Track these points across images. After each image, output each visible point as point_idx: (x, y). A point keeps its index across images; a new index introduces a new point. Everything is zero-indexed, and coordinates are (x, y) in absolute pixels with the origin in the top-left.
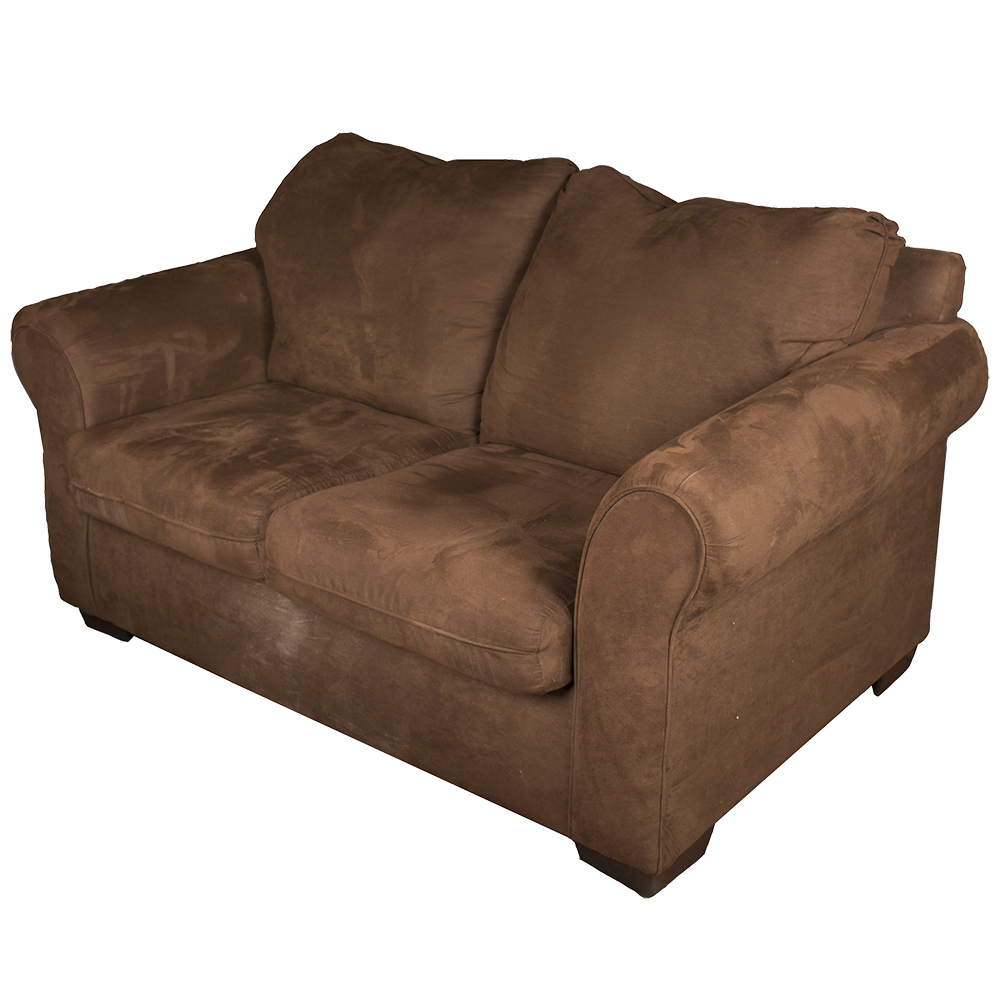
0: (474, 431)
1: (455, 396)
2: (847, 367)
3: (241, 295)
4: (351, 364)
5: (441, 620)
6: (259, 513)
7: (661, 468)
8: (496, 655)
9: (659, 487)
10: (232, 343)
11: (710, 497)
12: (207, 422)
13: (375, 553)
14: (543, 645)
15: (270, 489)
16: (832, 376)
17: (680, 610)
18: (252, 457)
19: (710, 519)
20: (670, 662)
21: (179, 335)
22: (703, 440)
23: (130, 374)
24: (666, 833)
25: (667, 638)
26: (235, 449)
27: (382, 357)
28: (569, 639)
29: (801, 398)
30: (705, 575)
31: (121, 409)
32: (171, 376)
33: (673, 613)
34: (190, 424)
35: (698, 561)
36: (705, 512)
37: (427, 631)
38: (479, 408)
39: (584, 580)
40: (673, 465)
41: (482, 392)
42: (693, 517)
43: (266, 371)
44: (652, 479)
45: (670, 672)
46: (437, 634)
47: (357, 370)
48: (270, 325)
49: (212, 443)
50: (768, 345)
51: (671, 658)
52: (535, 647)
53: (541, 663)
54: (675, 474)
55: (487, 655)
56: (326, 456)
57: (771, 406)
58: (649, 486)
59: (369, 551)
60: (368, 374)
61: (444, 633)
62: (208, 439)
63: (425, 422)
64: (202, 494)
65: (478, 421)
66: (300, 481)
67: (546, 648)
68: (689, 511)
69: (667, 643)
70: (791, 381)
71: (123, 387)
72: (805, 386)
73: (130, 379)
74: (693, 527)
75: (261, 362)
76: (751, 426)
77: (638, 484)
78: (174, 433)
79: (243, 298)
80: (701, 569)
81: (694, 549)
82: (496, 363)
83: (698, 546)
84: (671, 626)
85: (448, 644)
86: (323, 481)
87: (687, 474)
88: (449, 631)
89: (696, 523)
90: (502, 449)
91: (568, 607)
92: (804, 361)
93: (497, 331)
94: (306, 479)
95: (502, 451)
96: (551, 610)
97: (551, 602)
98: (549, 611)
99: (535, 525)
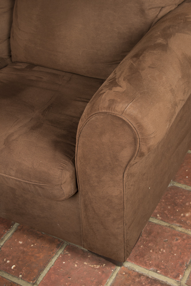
2: (182, 21)
5: (13, 173)
7: (112, 102)
8: (41, 187)
9: (113, 112)
11: (140, 116)
14: (63, 182)
16: (177, 28)
17: (128, 164)
19: (140, 126)
20: (124, 185)
22: (129, 80)
24: (127, 246)
25: (122, 175)
28: (74, 176)
29: (167, 44)
30: (140, 150)
33: (124, 166)
35: (136, 145)
36: (138, 123)
37: (7, 177)
38: (9, 45)
39: (78, 151)
40: (119, 100)
41: (9, 38)
42: (132, 126)
44: (109, 108)
45: (124, 188)
46: (12, 178)
50: (142, 11)
51: (124, 183)
52: (60, 183)
53: (63, 188)
54: (121, 105)
55: (37, 187)
57: (155, 52)
58: (108, 111)
61: (15, 178)
65: (10, 51)
67: (65, 183)
68: (130, 124)
69: (122, 177)
70: (159, 33)
72: (167, 36)
74: (132, 130)
76: (149, 67)
77: (102, 110)
80: (138, 149)
81: (133, 139)
82: (14, 24)
83: (135, 139)
84: (124, 171)
85: (17, 183)
87: (127, 105)
88: (17, 177)
89: (134, 128)
90: (23, 66)
91: (72, 161)
92: (159, 17)
93: (12, 9)
95: (24, 67)
96: (64, 165)
97: (64, 160)
98: (63, 165)
99: (47, 112)
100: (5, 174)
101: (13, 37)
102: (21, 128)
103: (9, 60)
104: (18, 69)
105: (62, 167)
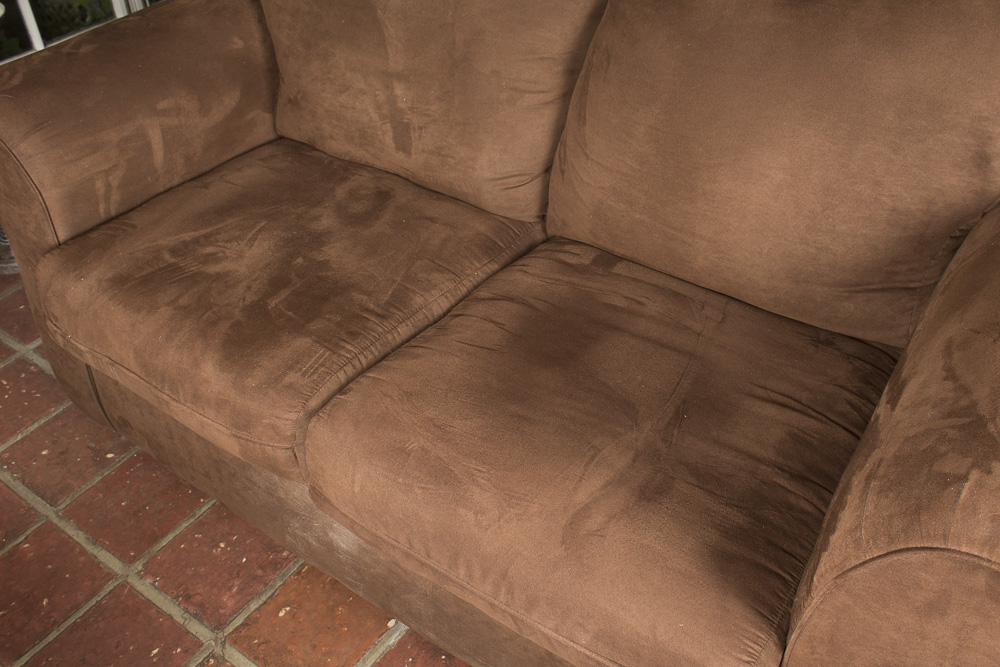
0: (538, 217)
1: (516, 179)
3: (236, 39)
4: (380, 133)
5: (583, 637)
6: (293, 416)
10: (230, 100)
12: (209, 230)
13: (470, 516)
15: (304, 375)
18: (272, 303)
21: (162, 105)
23: (105, 167)
26: (249, 288)
27: (420, 128)
31: (102, 211)
32: (159, 156)
34: (187, 236)
41: (549, 169)
43: (274, 125)
47: (389, 140)
48: (274, 72)
49: (219, 277)
56: (369, 294)
59: (462, 511)
60: (403, 146)
62: (213, 269)
63: (479, 210)
64: (212, 375)
65: (544, 204)
66: (342, 352)
71: (100, 185)
73: (107, 173)
75: (268, 116)
78: (168, 258)
79: (238, 43)
82: (569, 139)
86: (372, 343)
94: (349, 347)
95: (587, 262)
96: (756, 647)
97: (753, 630)
98: (753, 649)
99: (676, 431)
100: (556, 631)
101: (563, 172)
102: (609, 487)
103: (538, 227)
104: (570, 265)
105: (750, 655)
